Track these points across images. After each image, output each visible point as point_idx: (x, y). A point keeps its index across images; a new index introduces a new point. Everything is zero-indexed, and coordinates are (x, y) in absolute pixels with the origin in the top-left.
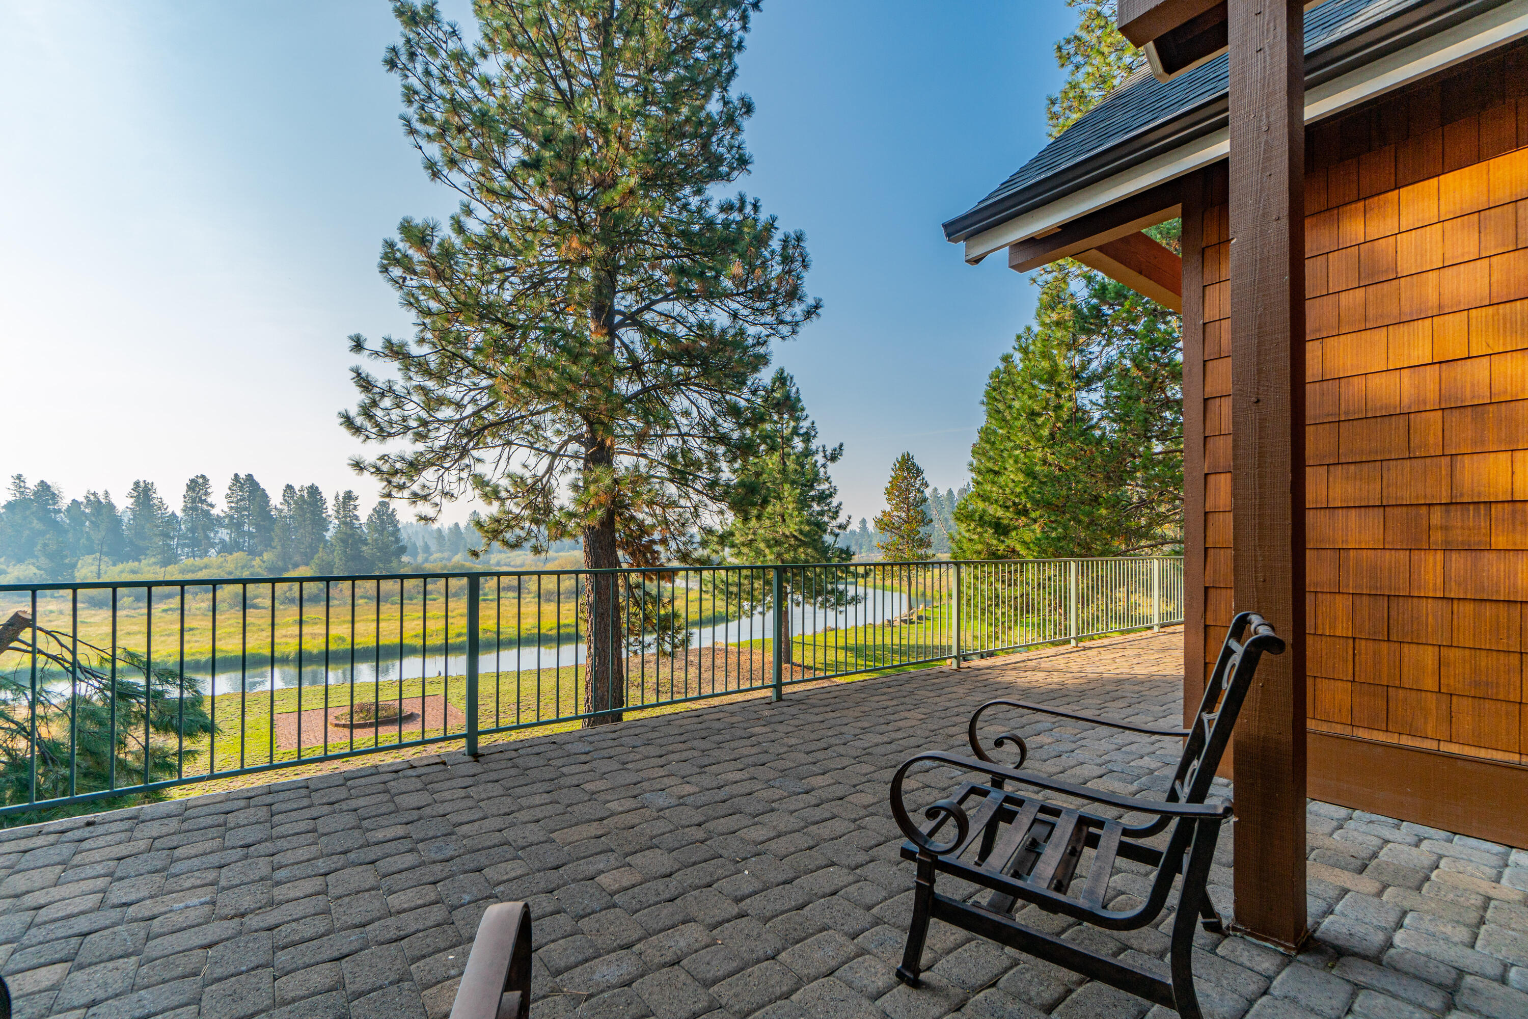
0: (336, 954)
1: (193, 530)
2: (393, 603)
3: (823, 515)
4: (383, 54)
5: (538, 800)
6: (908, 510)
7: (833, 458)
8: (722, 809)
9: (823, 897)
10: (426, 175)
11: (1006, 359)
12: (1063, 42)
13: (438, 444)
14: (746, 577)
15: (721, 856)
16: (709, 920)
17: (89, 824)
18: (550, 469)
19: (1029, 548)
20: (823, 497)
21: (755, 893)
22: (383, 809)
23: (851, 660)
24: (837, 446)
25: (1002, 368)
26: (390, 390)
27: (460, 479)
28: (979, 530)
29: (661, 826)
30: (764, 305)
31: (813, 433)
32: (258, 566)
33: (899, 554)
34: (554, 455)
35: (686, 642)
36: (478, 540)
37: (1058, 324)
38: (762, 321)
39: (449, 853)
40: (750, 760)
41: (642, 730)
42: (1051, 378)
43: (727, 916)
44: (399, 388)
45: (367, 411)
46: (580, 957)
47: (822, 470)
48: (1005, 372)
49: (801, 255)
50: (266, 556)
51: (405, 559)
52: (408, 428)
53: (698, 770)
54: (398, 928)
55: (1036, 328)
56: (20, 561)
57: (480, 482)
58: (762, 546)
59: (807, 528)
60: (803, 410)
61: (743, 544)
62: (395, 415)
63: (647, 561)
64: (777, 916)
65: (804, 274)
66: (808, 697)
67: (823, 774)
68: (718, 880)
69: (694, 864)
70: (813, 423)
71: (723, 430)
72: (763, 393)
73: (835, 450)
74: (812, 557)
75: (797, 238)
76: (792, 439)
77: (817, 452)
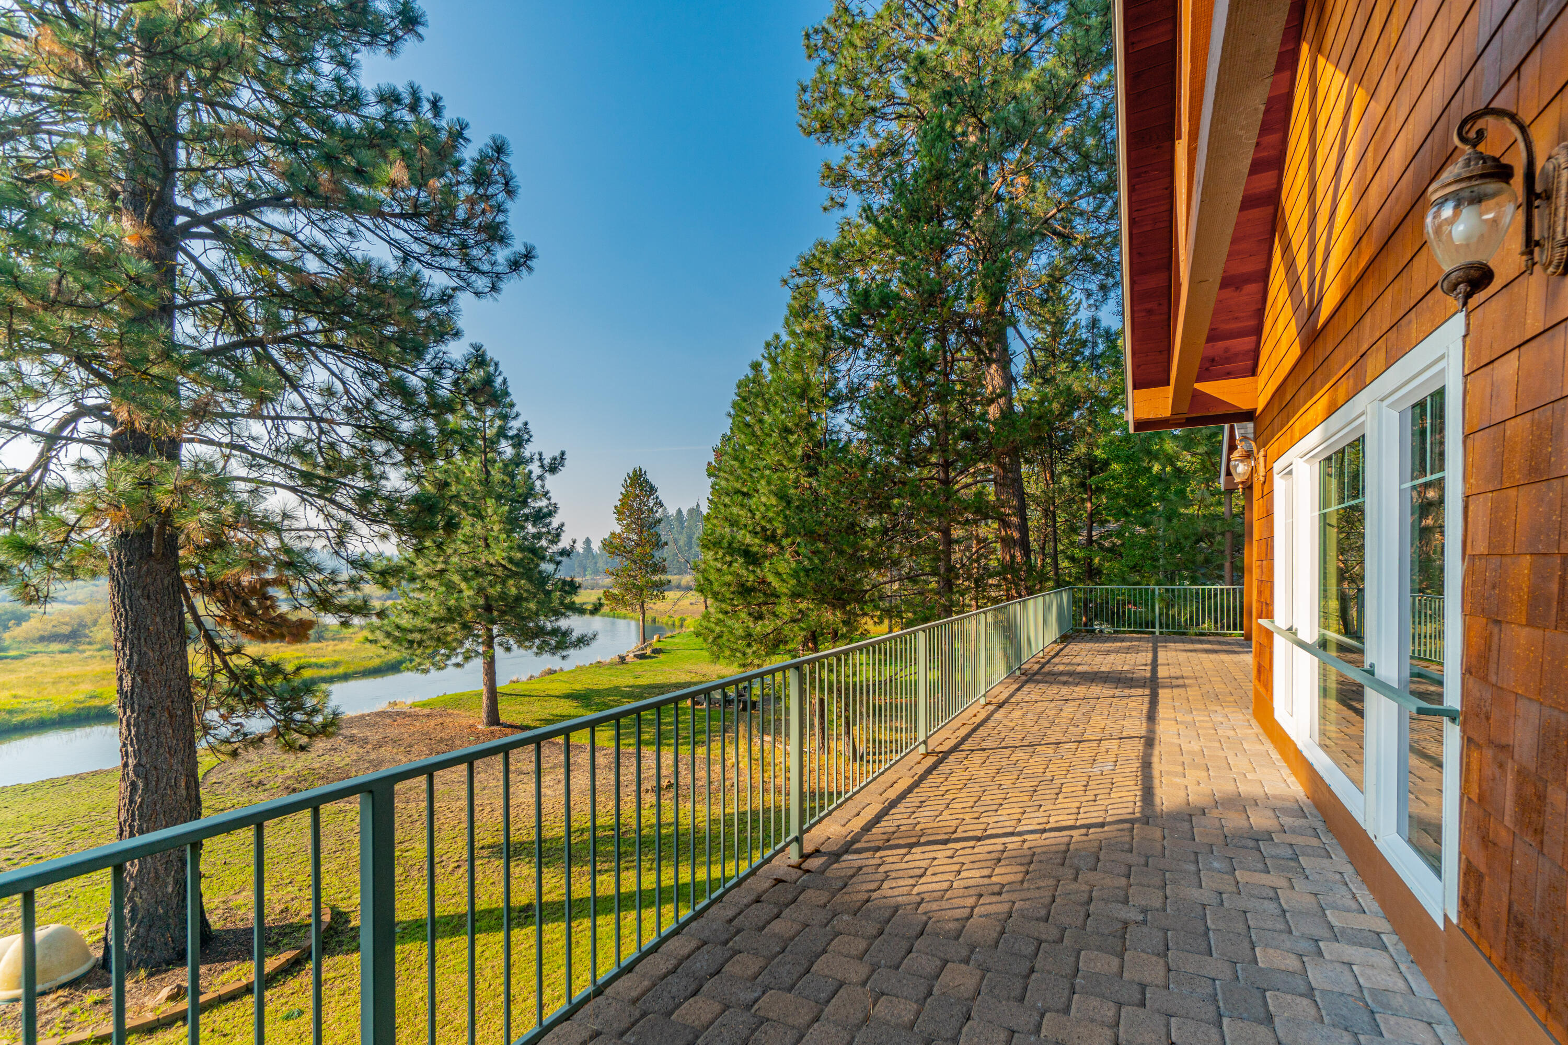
3: (540, 538)
6: (641, 532)
7: (553, 469)
11: (756, 366)
12: (811, 31)
18: (43, 463)
19: (783, 581)
20: (540, 517)
24: (557, 453)
25: (751, 376)
28: (728, 559)
30: (447, 243)
31: (526, 436)
33: (631, 580)
34: (51, 439)
37: (809, 334)
38: (445, 265)
42: (803, 392)
47: (538, 483)
48: (754, 382)
49: (502, 173)
55: (785, 338)
58: (456, 578)
59: (519, 555)
60: (512, 405)
61: (430, 576)
63: (253, 612)
65: (509, 205)
70: (526, 424)
71: (384, 417)
72: (450, 373)
73: (555, 459)
74: (526, 591)
75: (500, 149)
76: (498, 442)
77: (531, 460)
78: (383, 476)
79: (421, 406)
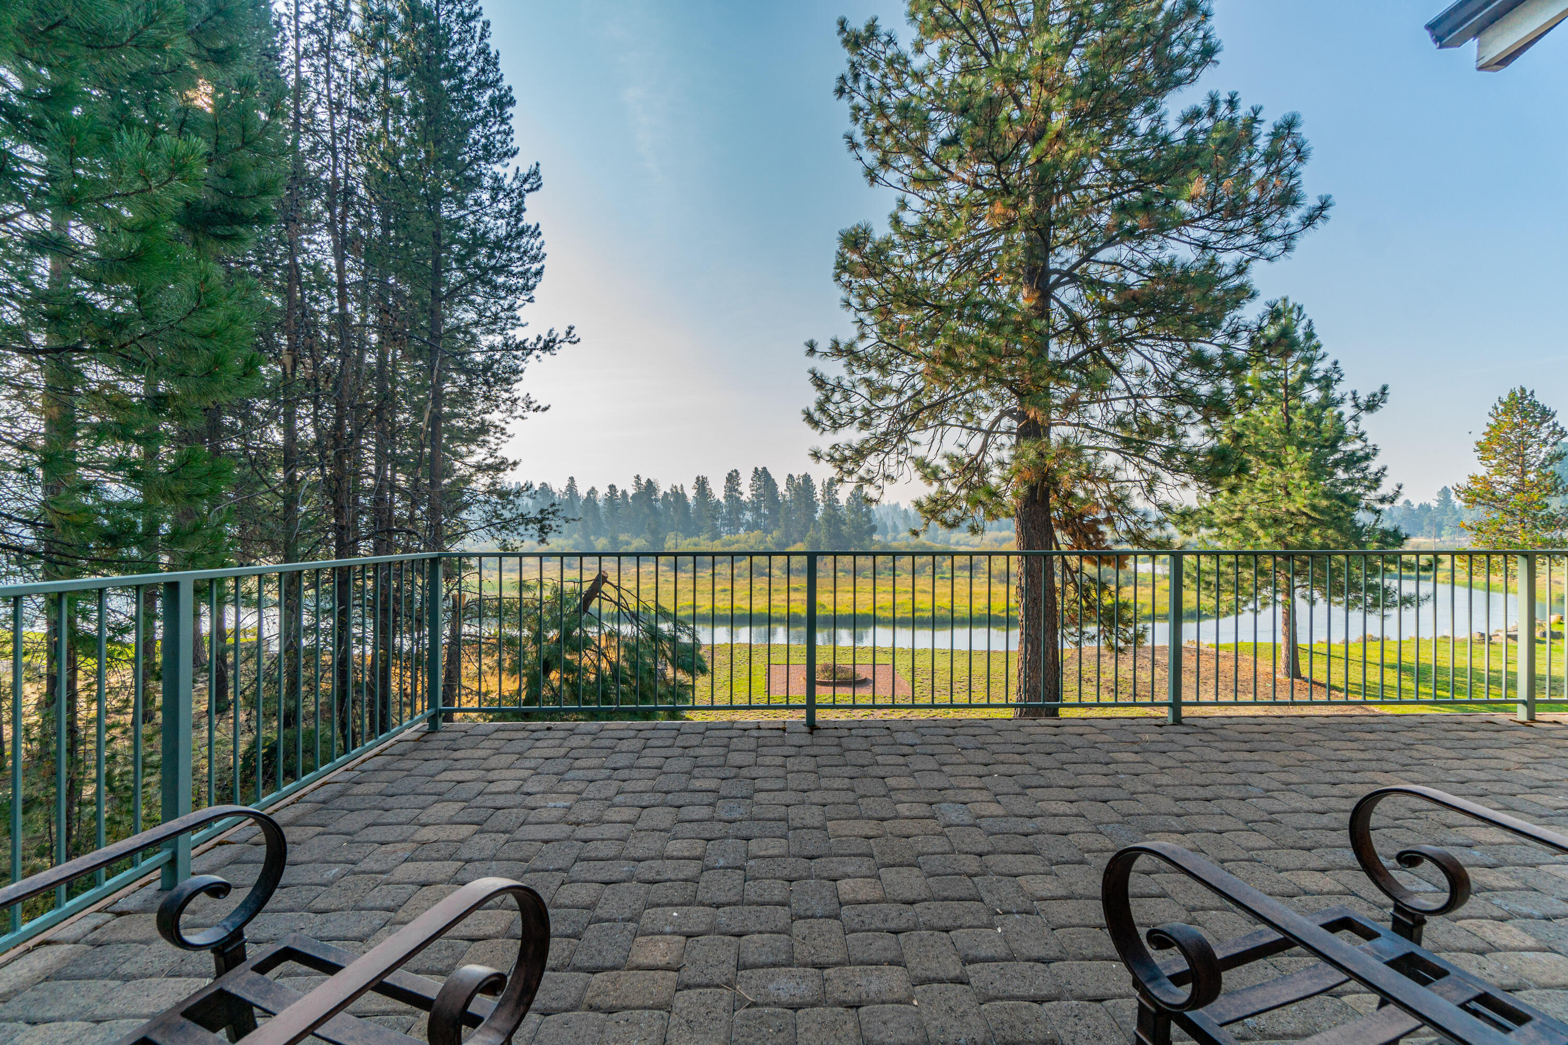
0: (607, 879)
1: (729, 513)
2: (865, 577)
3: (1353, 485)
4: (834, 85)
5: (837, 783)
6: (1525, 473)
7: (1371, 406)
8: (1019, 843)
9: (1080, 998)
10: (865, 182)
13: (883, 429)
14: (1229, 565)
15: (982, 900)
16: (919, 972)
17: (549, 729)
18: (984, 448)
20: (1351, 461)
21: (993, 960)
22: (715, 762)
23: (1409, 684)
24: (1377, 389)
26: (839, 385)
27: (899, 462)
29: (938, 844)
30: (1240, 223)
31: (1336, 376)
32: (770, 543)
33: (1505, 537)
34: (988, 433)
35: (1138, 638)
36: (918, 521)
38: (1239, 244)
39: (735, 815)
40: (1090, 793)
41: (984, 731)
43: (942, 975)
44: (846, 384)
45: (821, 407)
46: (771, 959)
47: (1351, 425)
49: (1294, 145)
50: (775, 534)
51: (876, 537)
52: (854, 418)
53: (1018, 790)
54: (658, 873)
56: (638, 536)
57: (921, 464)
58: (1253, 526)
59: (1325, 503)
60: (1318, 347)
61: (1227, 524)
62: (844, 407)
63: (1089, 543)
64: (1002, 999)
65: (1300, 169)
66: (1222, 726)
67: (1183, 833)
68: (960, 927)
69: (945, 899)
70: (1336, 363)
71: (1185, 386)
72: (1245, 334)
73: (1374, 395)
74: (1334, 541)
75: (1290, 124)
76: (1302, 387)
77: (1342, 400)
78: (1184, 435)
79: (1217, 369)
